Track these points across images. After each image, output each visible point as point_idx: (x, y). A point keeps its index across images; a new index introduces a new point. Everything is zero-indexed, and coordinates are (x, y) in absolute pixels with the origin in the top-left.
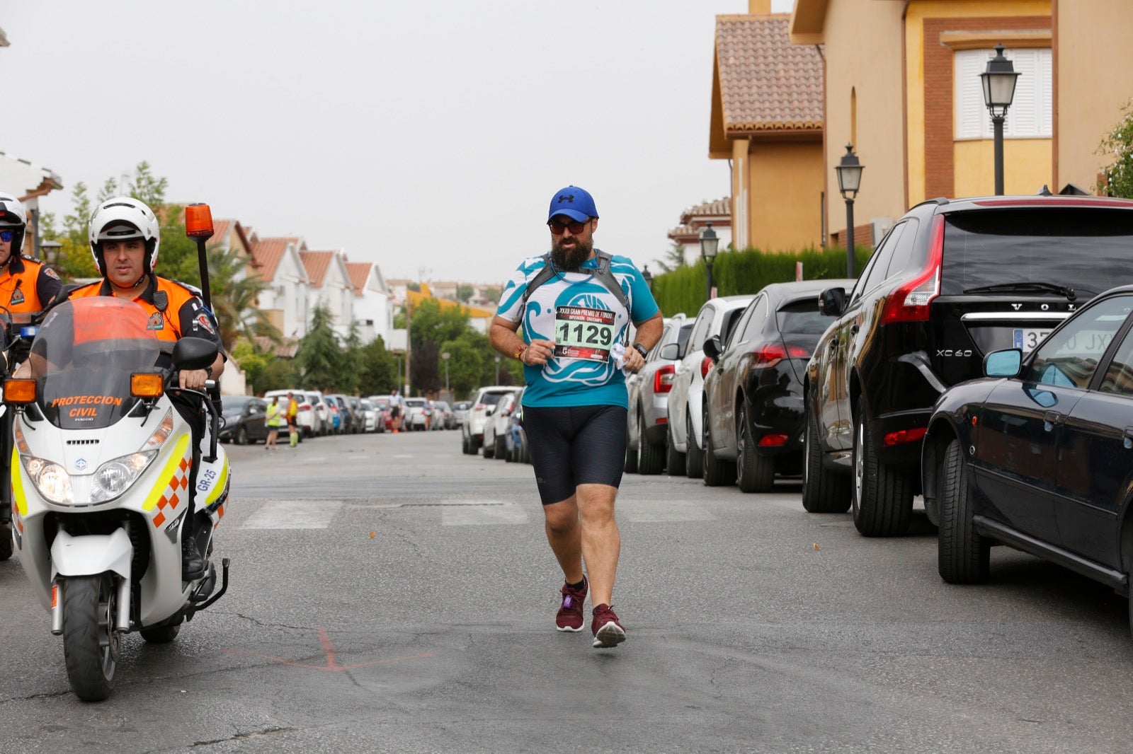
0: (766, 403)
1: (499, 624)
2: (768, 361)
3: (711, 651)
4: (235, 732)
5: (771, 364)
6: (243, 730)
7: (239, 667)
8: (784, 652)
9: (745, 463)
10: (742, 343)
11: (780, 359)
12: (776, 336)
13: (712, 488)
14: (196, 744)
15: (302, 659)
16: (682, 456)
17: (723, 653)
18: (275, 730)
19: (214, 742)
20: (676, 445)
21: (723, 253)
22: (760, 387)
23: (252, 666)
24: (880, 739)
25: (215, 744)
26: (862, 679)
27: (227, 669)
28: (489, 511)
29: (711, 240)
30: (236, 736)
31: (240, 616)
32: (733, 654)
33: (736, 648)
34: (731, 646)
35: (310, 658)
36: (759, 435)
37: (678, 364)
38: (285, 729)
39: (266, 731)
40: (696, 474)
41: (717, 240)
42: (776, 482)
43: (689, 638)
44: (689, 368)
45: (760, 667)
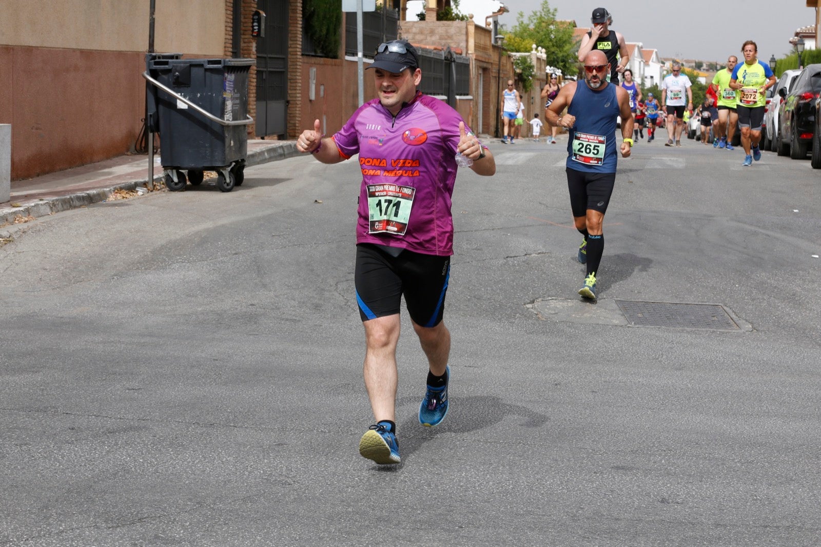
0: (804, 119)
1: (655, 212)
2: (806, 99)
3: (747, 227)
4: (525, 253)
5: (807, 101)
6: (529, 252)
7: (533, 225)
8: (780, 229)
9: (794, 146)
10: (796, 90)
11: (811, 99)
12: (810, 88)
13: (780, 157)
14: (507, 257)
15: (562, 223)
16: (770, 142)
17: (753, 228)
18: (543, 253)
19: (516, 257)
20: (769, 137)
21: (806, 51)
22: (802, 111)
23: (539, 225)
24: (815, 269)
25: (515, 258)
26: (814, 243)
27: (528, 226)
28: (669, 163)
29: (801, 44)
30: (526, 255)
31: (540, 203)
32: (757, 229)
33: (759, 227)
34: (757, 226)
35: (566, 223)
36: (800, 133)
37: (771, 99)
38: (548, 253)
39: (539, 253)
40: (774, 151)
41: (804, 44)
42: (808, 155)
43: (739, 221)
44: (775, 102)
45: (768, 236)
